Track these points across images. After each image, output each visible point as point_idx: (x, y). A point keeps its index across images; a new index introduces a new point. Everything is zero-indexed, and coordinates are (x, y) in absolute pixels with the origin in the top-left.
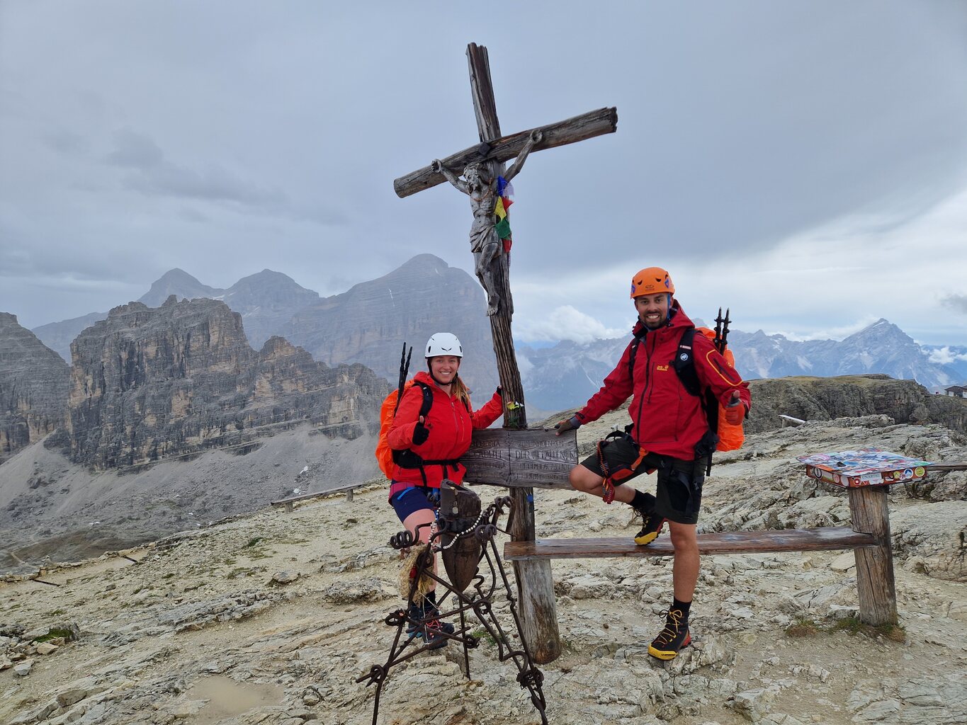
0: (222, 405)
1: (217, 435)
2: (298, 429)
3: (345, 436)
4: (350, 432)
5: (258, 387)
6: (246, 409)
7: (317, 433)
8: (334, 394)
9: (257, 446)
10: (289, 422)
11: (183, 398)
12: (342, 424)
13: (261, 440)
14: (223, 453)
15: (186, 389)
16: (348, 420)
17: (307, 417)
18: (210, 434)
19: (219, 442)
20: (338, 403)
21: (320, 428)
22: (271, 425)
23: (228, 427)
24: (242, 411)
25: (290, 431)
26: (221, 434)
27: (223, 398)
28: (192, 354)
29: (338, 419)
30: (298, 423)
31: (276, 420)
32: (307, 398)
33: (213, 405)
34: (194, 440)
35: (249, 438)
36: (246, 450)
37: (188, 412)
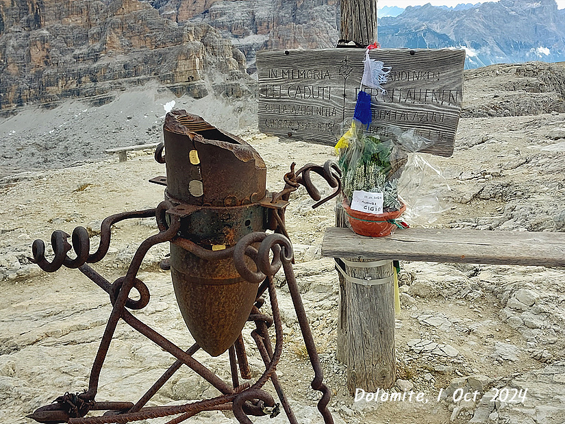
0: (77, 58)
1: (74, 86)
2: (147, 84)
3: (191, 95)
4: (196, 91)
5: (109, 42)
6: (98, 63)
7: (165, 90)
8: (181, 53)
9: (110, 99)
10: (138, 77)
11: (41, 49)
12: (188, 83)
13: (114, 93)
14: (80, 104)
15: (43, 40)
16: (194, 79)
17: (155, 74)
18: (67, 85)
19: (77, 93)
20: (183, 62)
21: (168, 85)
22: (123, 80)
23: (83, 79)
24: (95, 65)
25: (140, 87)
26: (77, 85)
27: (77, 52)
29: (185, 78)
30: (148, 79)
31: (127, 75)
32: (156, 56)
33: (68, 57)
34: (53, 91)
35: (103, 91)
36: (101, 102)
37: (46, 63)
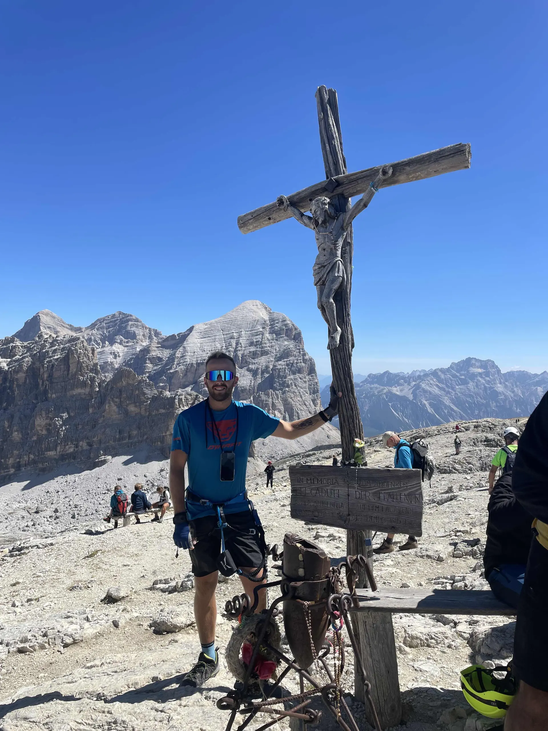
0: (76, 425)
1: (71, 450)
2: (139, 447)
5: (107, 410)
6: (96, 429)
7: (155, 451)
8: (171, 417)
9: (102, 463)
11: (45, 418)
15: (48, 410)
17: (147, 438)
18: (65, 450)
21: (158, 447)
23: (81, 444)
24: (93, 431)
25: (133, 449)
26: (74, 450)
27: (78, 420)
28: (55, 381)
31: (121, 439)
32: (149, 421)
34: (51, 455)
37: (48, 430)
